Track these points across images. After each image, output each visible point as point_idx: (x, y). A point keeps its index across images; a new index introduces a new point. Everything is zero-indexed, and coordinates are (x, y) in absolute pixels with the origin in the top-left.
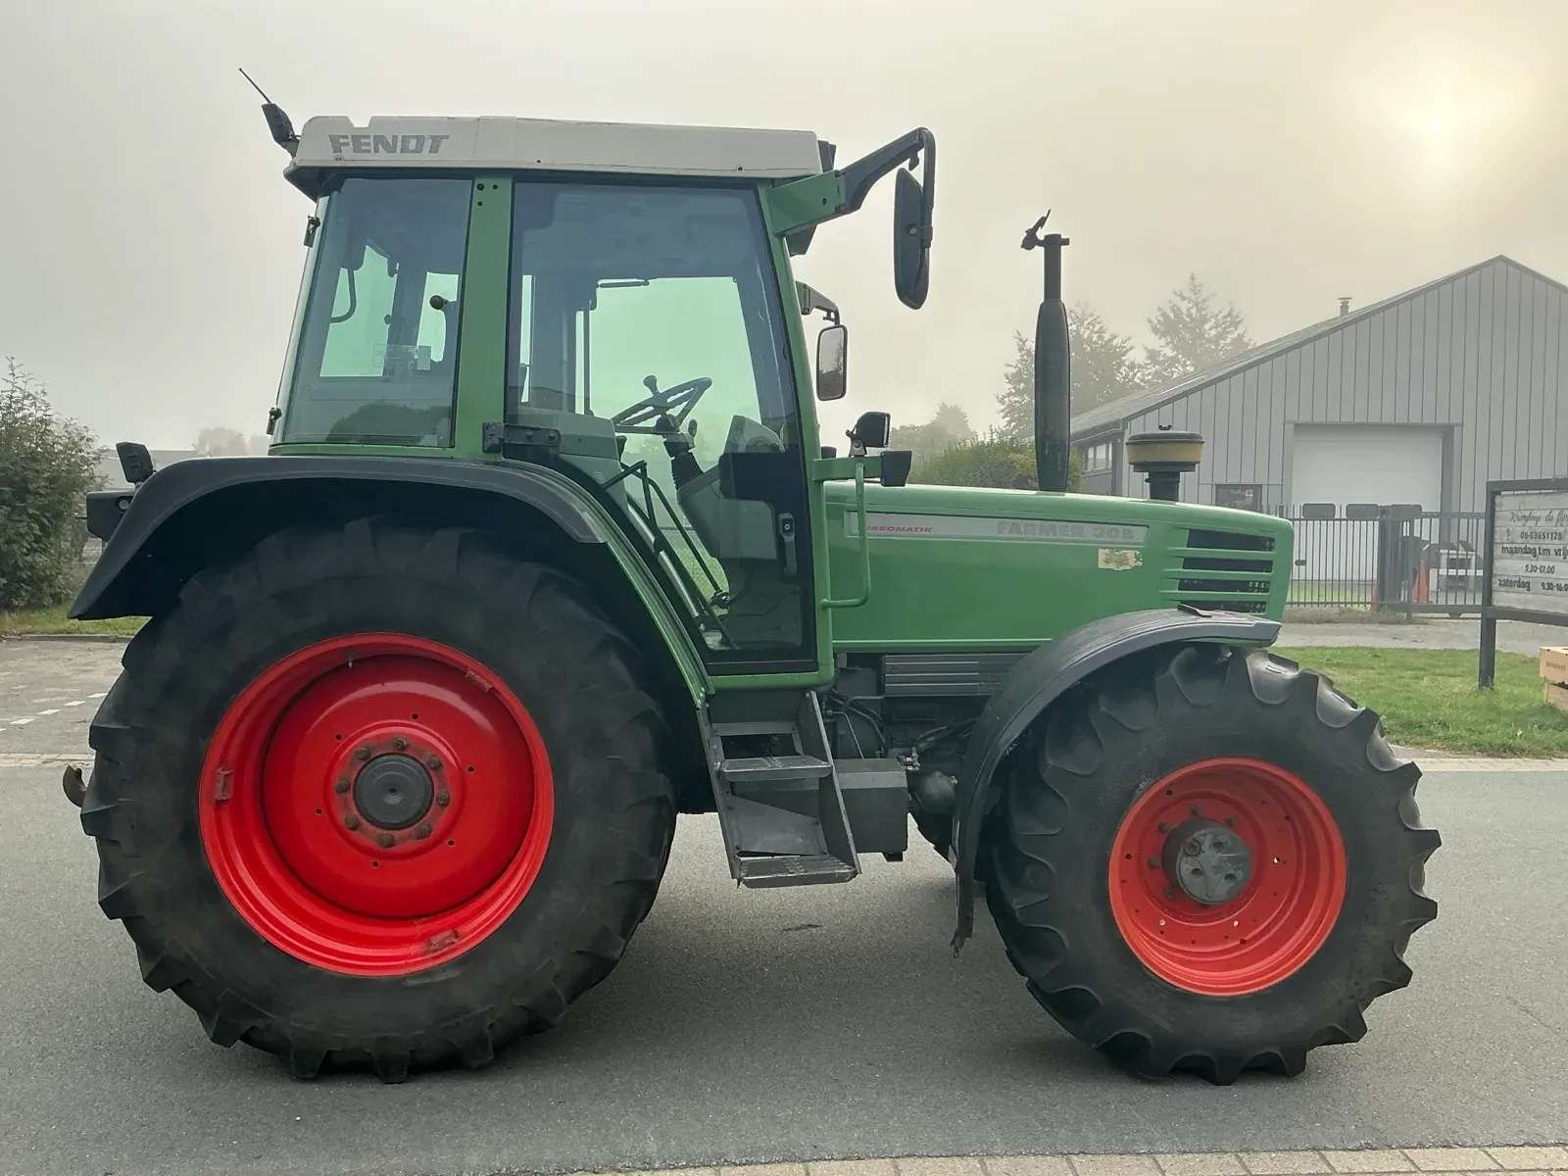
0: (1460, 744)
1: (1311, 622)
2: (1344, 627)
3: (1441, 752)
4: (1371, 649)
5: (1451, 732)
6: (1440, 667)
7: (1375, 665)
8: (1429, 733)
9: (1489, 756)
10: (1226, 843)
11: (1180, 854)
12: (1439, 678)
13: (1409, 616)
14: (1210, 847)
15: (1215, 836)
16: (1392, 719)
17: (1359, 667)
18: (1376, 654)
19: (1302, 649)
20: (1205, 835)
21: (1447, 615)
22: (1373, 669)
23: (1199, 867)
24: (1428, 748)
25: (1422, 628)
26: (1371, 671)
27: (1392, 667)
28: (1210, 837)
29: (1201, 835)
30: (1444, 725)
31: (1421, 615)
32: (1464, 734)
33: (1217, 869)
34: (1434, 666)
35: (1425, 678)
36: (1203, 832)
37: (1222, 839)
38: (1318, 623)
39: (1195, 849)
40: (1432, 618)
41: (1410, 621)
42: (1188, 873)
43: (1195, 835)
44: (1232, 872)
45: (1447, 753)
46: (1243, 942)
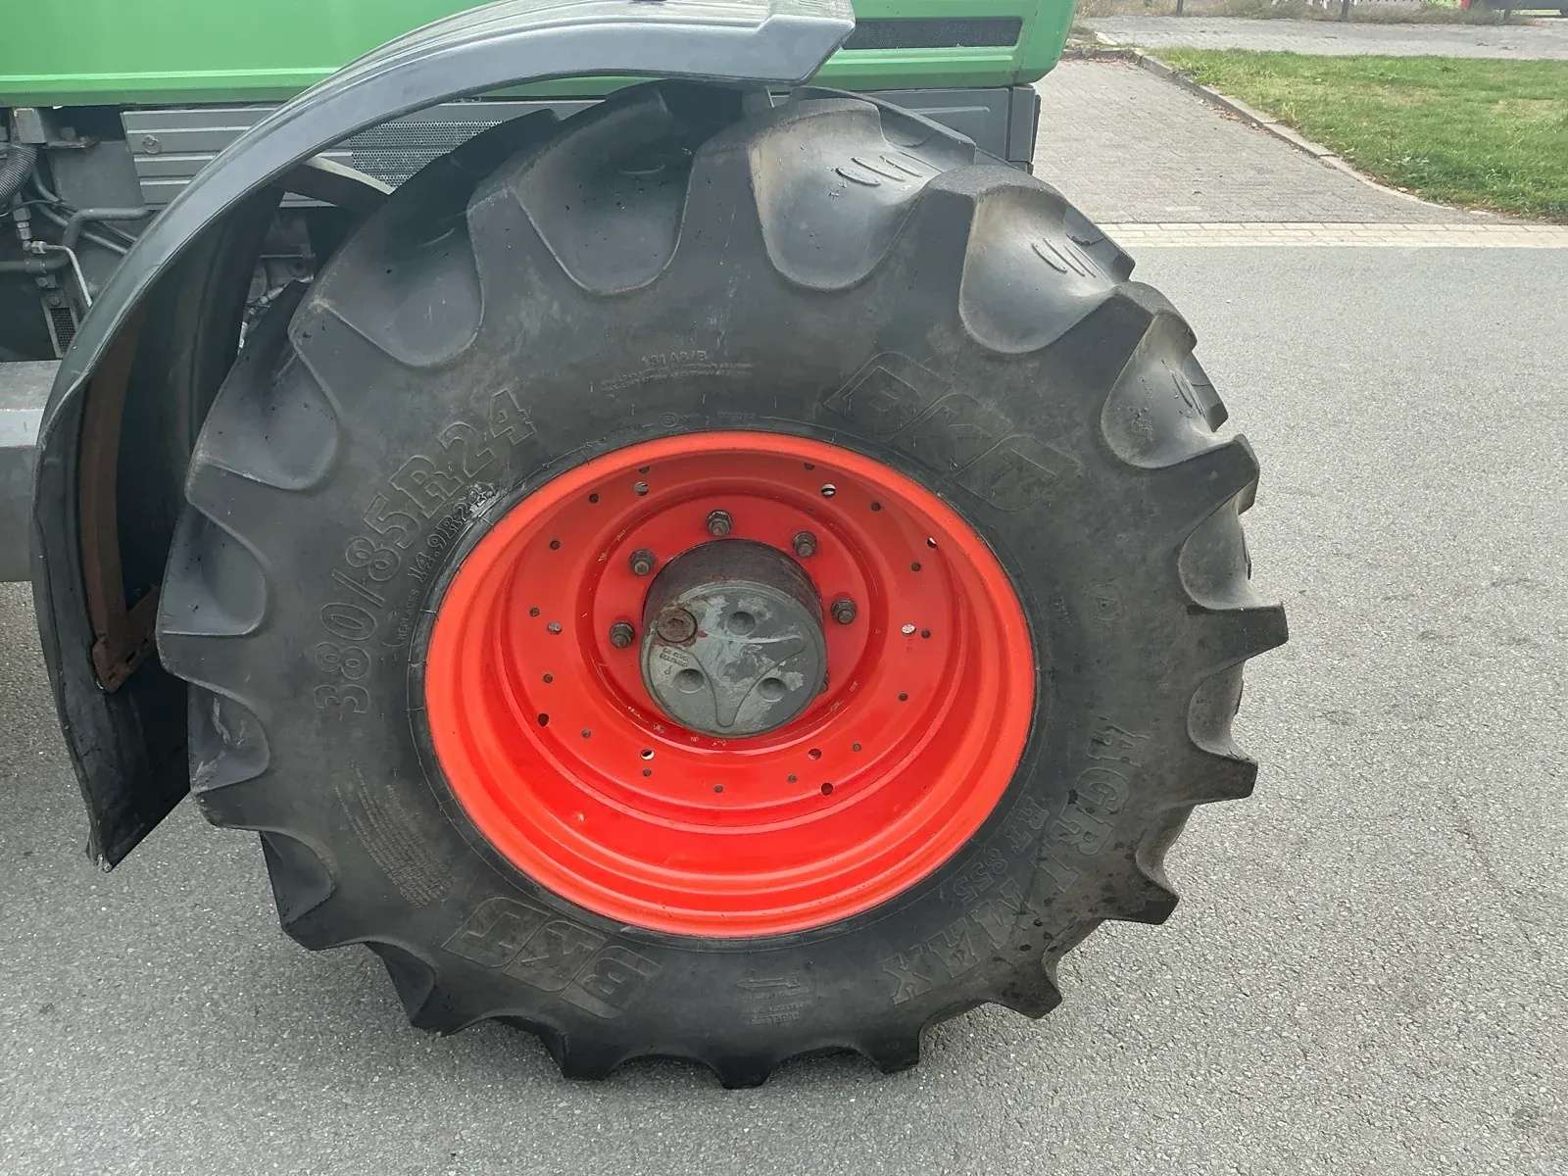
0: (1519, 203)
1: (1382, 22)
2: (1420, 28)
3: (1490, 215)
4: (1442, 59)
5: (1512, 185)
6: (1525, 85)
7: (1441, 84)
8: (1483, 185)
9: (1555, 222)
10: (760, 614)
11: (648, 640)
12: (1520, 100)
13: (1507, 14)
14: (720, 625)
15: (732, 598)
16: (1436, 163)
17: (1419, 85)
18: (1446, 66)
19: (1354, 59)
20: (705, 598)
21: (1557, 12)
22: (1435, 87)
23: (696, 667)
24: (1474, 209)
25: (1521, 30)
26: (1433, 91)
27: (1462, 86)
28: (719, 602)
29: (696, 598)
30: (1505, 175)
31: (1522, 12)
32: (1529, 187)
33: (741, 669)
34: (1516, 83)
35: (1501, 102)
36: (698, 590)
37: (752, 605)
38: (1390, 23)
39: (686, 629)
40: (1536, 16)
41: (1508, 21)
42: (670, 678)
43: (684, 598)
44: (774, 673)
45: (1499, 217)
46: (827, 788)
